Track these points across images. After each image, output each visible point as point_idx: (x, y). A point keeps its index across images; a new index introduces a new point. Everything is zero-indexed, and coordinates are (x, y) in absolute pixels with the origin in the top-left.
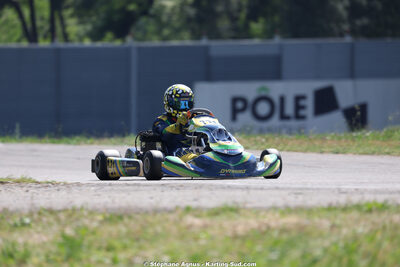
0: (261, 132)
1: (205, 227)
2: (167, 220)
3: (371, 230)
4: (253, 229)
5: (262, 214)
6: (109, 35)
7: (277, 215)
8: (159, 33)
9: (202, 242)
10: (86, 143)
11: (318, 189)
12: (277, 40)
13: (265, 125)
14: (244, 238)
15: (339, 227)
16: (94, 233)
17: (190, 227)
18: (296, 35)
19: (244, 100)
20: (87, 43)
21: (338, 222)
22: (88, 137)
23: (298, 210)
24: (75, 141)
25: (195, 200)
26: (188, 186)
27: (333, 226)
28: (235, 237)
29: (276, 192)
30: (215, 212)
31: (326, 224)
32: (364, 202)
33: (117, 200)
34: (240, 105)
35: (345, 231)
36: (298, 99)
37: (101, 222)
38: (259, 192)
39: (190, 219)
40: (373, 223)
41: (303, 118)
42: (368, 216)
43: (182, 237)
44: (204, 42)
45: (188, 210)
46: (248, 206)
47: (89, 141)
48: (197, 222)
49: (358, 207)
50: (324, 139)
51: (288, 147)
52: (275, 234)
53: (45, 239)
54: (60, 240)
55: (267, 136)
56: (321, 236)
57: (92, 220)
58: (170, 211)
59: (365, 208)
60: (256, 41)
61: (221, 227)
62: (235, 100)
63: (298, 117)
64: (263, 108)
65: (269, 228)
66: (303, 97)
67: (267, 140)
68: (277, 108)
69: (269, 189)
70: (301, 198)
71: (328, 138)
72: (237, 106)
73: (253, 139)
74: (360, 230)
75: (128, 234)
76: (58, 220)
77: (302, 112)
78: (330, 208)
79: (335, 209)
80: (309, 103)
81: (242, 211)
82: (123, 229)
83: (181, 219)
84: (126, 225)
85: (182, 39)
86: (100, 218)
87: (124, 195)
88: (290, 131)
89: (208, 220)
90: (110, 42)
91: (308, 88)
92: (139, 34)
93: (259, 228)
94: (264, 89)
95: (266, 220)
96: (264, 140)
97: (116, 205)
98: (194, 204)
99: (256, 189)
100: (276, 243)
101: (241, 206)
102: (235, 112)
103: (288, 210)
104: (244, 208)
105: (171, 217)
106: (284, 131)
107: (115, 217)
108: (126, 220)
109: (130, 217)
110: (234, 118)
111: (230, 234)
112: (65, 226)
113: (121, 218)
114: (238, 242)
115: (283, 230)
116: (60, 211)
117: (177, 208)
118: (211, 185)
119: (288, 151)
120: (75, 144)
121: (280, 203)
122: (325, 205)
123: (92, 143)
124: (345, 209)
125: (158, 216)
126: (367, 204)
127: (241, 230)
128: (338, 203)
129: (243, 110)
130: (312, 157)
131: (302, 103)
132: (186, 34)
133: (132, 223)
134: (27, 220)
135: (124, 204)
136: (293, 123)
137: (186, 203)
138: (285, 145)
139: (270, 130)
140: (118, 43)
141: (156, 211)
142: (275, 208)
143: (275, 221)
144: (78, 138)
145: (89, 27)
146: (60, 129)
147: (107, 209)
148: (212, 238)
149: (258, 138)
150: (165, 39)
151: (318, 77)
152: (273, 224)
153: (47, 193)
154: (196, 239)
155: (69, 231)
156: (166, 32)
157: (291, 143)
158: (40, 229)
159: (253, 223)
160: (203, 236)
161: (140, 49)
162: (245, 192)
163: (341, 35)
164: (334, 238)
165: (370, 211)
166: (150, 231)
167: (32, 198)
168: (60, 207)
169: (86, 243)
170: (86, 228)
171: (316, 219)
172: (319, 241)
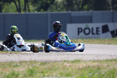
0: (87, 38)
1: (70, 66)
2: (59, 64)
4: (84, 67)
5: (87, 62)
6: (42, 10)
7: (91, 62)
8: (56, 9)
9: (70, 70)
10: (35, 42)
11: (103, 55)
12: (91, 11)
13: (88, 36)
14: (82, 69)
15: (110, 66)
16: (38, 68)
17: (66, 66)
19: (81, 29)
20: (36, 12)
21: (109, 64)
22: (36, 40)
23: (98, 61)
24: (32, 41)
25: (67, 58)
26: (65, 54)
27: (108, 66)
28: (79, 69)
29: (91, 56)
30: (73, 62)
31: (106, 65)
33: (44, 58)
34: (80, 30)
36: (97, 28)
37: (40, 65)
38: (86, 56)
39: (66, 64)
41: (99, 34)
43: (64, 69)
44: (69, 12)
45: (65, 61)
46: (83, 60)
47: (36, 41)
48: (68, 65)
49: (115, 60)
50: (105, 40)
51: (94, 43)
52: (91, 68)
53: (23, 70)
54: (28, 70)
55: (88, 39)
56: (104, 68)
57: (37, 64)
58: (60, 62)
60: (85, 12)
61: (75, 66)
62: (79, 29)
63: (97, 34)
64: (87, 31)
65: (89, 67)
66: (99, 28)
67: (88, 41)
68: (91, 31)
69: (89, 55)
70: (98, 57)
71: (106, 40)
72: (80, 31)
73: (84, 40)
74: (116, 67)
75: (48, 68)
76: (27, 64)
77: (98, 32)
79: (108, 60)
80: (101, 30)
81: (81, 61)
82: (46, 67)
83: (63, 64)
84: (47, 66)
85: (63, 11)
86: (39, 64)
87: (47, 57)
88: (95, 38)
89: (71, 64)
90: (42, 12)
91: (100, 25)
92: (51, 10)
93: (86, 66)
94: (87, 25)
95: (88, 64)
96: (87, 41)
97: (44, 60)
98: (67, 59)
99: (85, 55)
100: (91, 70)
101: (81, 60)
102: (79, 32)
103: (94, 61)
104: (82, 61)
105: (60, 63)
106: (93, 38)
107: (44, 63)
108: (47, 64)
109: (48, 63)
110: (78, 34)
111: (77, 68)
112: (29, 66)
113: (46, 63)
114: (80, 71)
115: (93, 67)
116: (28, 62)
117: (62, 61)
118: (72, 54)
119: (94, 44)
120: (32, 42)
121: (92, 59)
122: (105, 59)
123: (37, 42)
124: (111, 61)
125: (57, 63)
127: (81, 67)
128: (109, 59)
129: (81, 32)
130: (102, 45)
131: (98, 29)
132: (64, 10)
133: (49, 65)
134: (18, 64)
135: (46, 59)
136: (96, 36)
137: (65, 59)
138: (94, 42)
139: (89, 38)
140: (45, 12)
141: (55, 62)
142: (91, 61)
143: (91, 64)
144: (33, 40)
145: (36, 8)
146: (27, 38)
147: (42, 61)
148: (72, 69)
149: (86, 40)
150: (59, 11)
151: (103, 22)
152: (90, 65)
153: (24, 56)
154: (68, 70)
155: (31, 67)
156: (59, 9)
157: (95, 41)
158: (22, 67)
159: (84, 65)
160: (70, 69)
161: (51, 14)
162: (82, 56)
163: (110, 10)
164: (108, 69)
166: (54, 67)
167: (20, 58)
168: (28, 61)
169: (35, 71)
170: (35, 66)
171: (103, 64)
172: (104, 70)
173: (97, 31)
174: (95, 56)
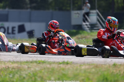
3: (41, 69)
7: (11, 63)
12: (7, 9)
15: (30, 68)
18: (13, 8)
21: (30, 66)
23: (17, 62)
27: (28, 68)
29: (9, 56)
31: (26, 67)
32: (37, 60)
35: (32, 69)
36: (13, 28)
40: (41, 67)
41: (14, 34)
42: (39, 65)
49: (36, 62)
52: (10, 69)
56: (25, 70)
59: (38, 62)
65: (8, 67)
70: (17, 58)
74: (37, 69)
78: (27, 62)
79: (29, 62)
80: (16, 29)
91: (16, 24)
95: (7, 65)
100: (11, 72)
103: (14, 62)
115: (13, 68)
122: (25, 61)
124: (32, 62)
126: (39, 61)
128: (29, 60)
131: (14, 29)
136: (11, 35)
142: (10, 61)
151: (20, 21)
152: (10, 66)
164: (29, 71)
165: (40, 63)
171: (23, 65)
172: (24, 72)
173: (13, 30)
174: (14, 57)
